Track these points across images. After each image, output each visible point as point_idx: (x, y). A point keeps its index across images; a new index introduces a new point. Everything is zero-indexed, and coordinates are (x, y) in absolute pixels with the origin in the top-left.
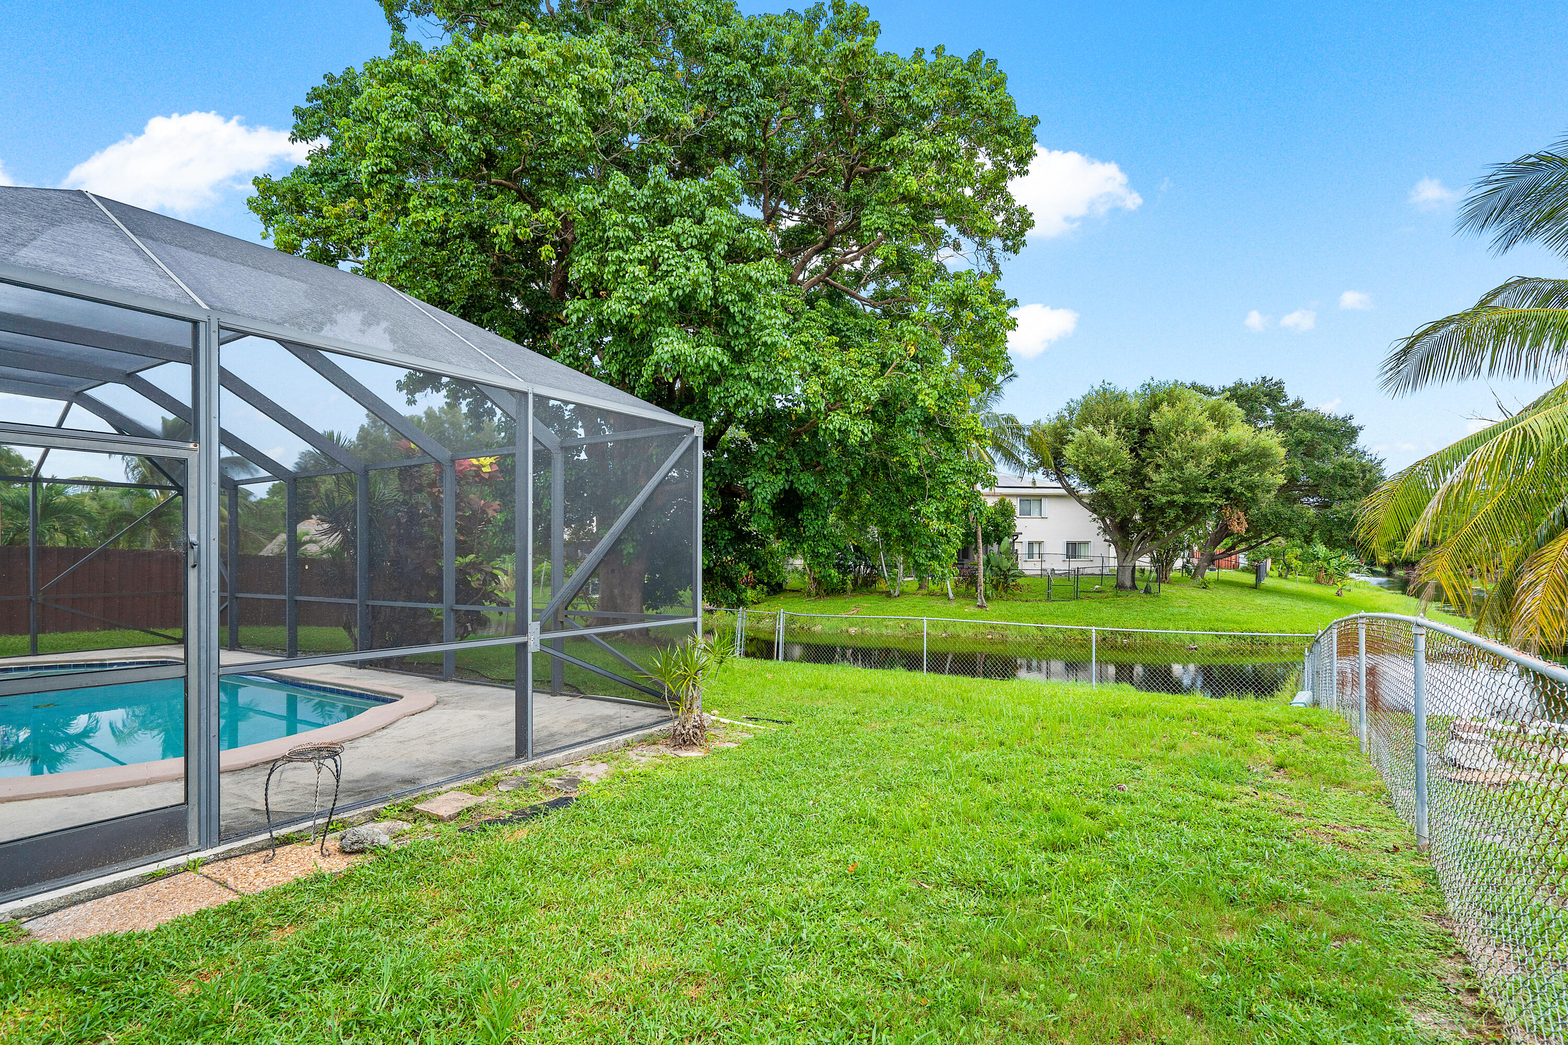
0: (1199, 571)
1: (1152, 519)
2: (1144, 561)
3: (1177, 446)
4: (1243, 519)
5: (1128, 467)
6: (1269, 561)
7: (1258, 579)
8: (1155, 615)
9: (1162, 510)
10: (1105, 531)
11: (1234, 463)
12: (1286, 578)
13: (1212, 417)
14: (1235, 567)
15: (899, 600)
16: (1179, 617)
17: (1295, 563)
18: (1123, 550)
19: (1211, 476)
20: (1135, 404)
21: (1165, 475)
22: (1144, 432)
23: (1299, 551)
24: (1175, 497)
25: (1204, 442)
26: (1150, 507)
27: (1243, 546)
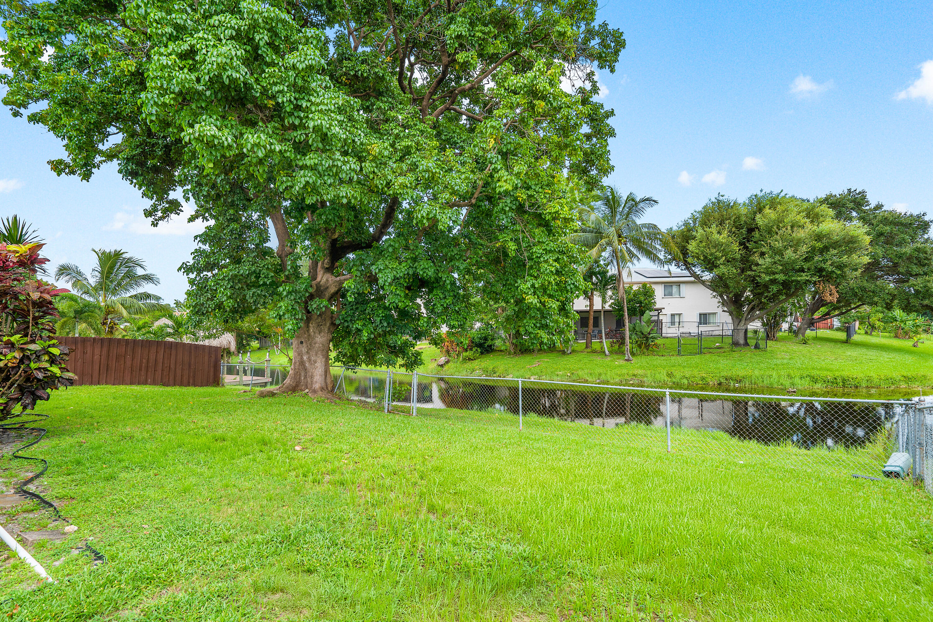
0: (802, 331)
1: (759, 294)
2: (756, 325)
3: (778, 238)
4: (834, 291)
5: (738, 256)
6: (857, 323)
7: (849, 336)
8: (762, 365)
9: (766, 287)
10: (723, 304)
11: (826, 249)
12: (871, 334)
13: (808, 216)
14: (831, 328)
15: (570, 356)
16: (781, 367)
17: (878, 324)
18: (737, 318)
19: (806, 260)
20: (743, 211)
21: (768, 260)
22: (751, 230)
23: (881, 315)
24: (777, 276)
25: (801, 234)
26: (757, 285)
27: (837, 312)
